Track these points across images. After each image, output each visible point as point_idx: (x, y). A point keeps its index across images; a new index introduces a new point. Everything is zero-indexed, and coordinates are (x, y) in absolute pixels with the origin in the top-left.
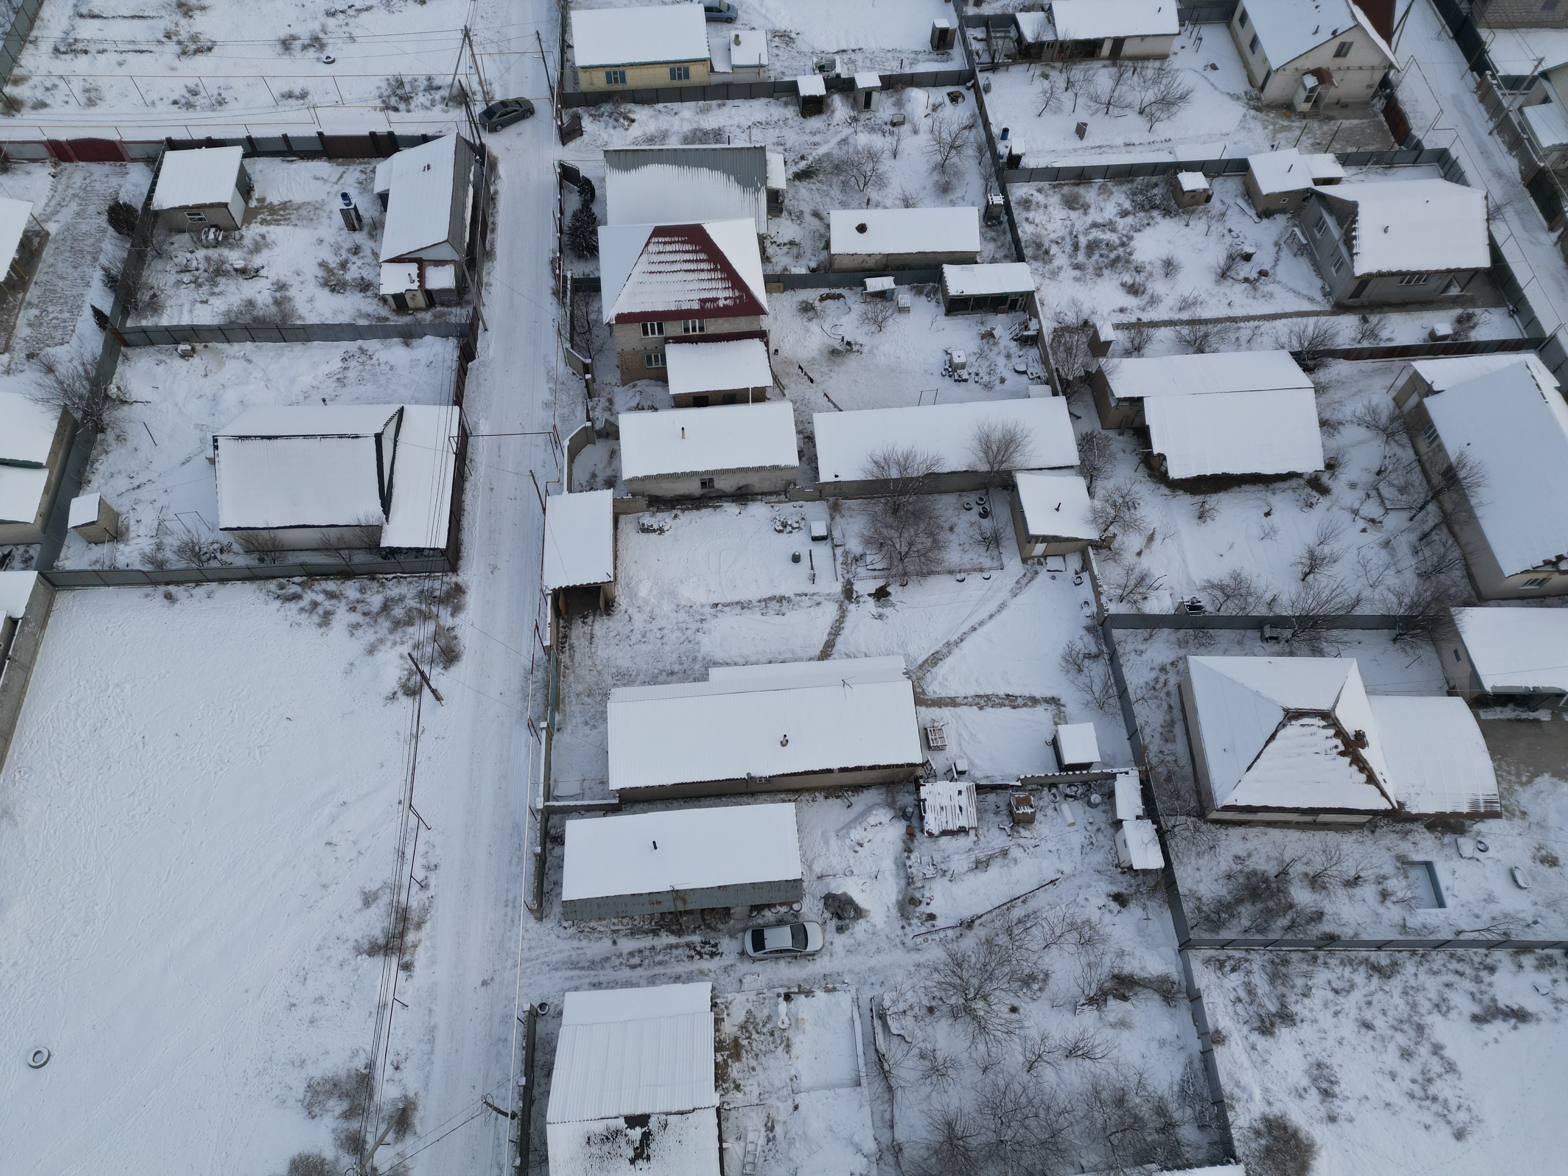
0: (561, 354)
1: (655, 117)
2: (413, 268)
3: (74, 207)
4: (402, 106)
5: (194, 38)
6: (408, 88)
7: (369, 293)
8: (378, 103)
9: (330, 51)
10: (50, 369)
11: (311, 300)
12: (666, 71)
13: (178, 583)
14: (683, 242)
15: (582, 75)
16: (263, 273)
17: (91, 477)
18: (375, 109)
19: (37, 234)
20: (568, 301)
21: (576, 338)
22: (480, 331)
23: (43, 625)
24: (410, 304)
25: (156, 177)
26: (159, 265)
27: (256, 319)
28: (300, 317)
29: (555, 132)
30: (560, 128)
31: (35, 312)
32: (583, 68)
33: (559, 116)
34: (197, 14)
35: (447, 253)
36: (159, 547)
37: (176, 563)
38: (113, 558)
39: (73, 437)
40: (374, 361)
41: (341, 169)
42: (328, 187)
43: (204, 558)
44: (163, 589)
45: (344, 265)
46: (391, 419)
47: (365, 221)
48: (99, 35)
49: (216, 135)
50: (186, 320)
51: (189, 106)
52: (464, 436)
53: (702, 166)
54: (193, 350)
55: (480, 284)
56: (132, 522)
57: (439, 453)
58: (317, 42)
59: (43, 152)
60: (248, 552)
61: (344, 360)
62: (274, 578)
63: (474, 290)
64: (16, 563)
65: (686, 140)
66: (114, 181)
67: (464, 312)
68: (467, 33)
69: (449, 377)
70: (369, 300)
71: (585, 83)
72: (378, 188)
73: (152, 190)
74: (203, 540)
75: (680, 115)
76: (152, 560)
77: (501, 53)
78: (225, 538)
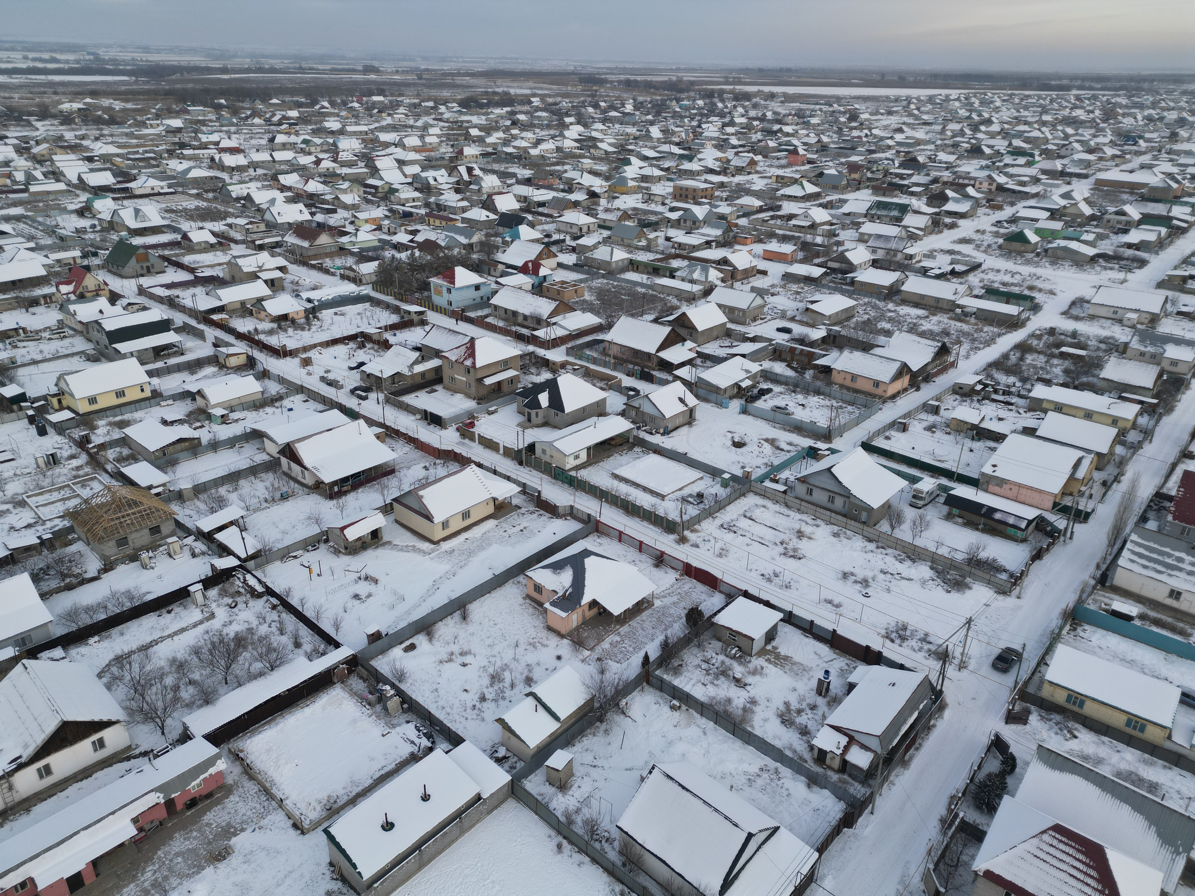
0: (922, 869)
1: (1098, 744)
2: (844, 740)
3: (675, 599)
4: (898, 641)
5: (795, 550)
6: (908, 633)
7: (804, 738)
8: (883, 632)
9: (870, 591)
10: (602, 672)
11: (766, 720)
12: (1124, 718)
13: (571, 842)
14: (1079, 851)
15: (1046, 686)
16: (748, 688)
17: (577, 744)
18: (879, 634)
19: (648, 602)
20: (950, 833)
21: (941, 865)
22: (866, 811)
23: (490, 812)
24: (828, 761)
25: (726, 606)
26: (695, 650)
27: (726, 712)
28: (752, 726)
29: (1003, 711)
30: (1009, 711)
31: (618, 638)
32: (1051, 682)
33: (1013, 702)
34: (805, 540)
35: (874, 744)
36: (578, 811)
37: (579, 829)
38: (551, 800)
39: (585, 715)
40: (780, 783)
41: (835, 656)
42: (819, 662)
43: (595, 837)
44: (560, 839)
45: (799, 712)
46: (767, 829)
47: (830, 693)
48: (747, 528)
49: (773, 601)
50: (687, 688)
51: (769, 580)
52: (810, 879)
53: (1126, 802)
54: (679, 707)
55: (885, 779)
56: (576, 785)
57: (784, 878)
58: (865, 583)
59: (680, 566)
60: (621, 853)
61: (761, 769)
62: (622, 883)
63: (879, 780)
64: (507, 766)
65: (1119, 774)
66: (704, 597)
67: (863, 790)
68: (969, 622)
69: (825, 829)
70: (802, 742)
71: (1046, 692)
72: (852, 679)
73: (719, 611)
74: (602, 825)
75: (1122, 754)
76: (568, 816)
77: (988, 643)
78: (615, 834)
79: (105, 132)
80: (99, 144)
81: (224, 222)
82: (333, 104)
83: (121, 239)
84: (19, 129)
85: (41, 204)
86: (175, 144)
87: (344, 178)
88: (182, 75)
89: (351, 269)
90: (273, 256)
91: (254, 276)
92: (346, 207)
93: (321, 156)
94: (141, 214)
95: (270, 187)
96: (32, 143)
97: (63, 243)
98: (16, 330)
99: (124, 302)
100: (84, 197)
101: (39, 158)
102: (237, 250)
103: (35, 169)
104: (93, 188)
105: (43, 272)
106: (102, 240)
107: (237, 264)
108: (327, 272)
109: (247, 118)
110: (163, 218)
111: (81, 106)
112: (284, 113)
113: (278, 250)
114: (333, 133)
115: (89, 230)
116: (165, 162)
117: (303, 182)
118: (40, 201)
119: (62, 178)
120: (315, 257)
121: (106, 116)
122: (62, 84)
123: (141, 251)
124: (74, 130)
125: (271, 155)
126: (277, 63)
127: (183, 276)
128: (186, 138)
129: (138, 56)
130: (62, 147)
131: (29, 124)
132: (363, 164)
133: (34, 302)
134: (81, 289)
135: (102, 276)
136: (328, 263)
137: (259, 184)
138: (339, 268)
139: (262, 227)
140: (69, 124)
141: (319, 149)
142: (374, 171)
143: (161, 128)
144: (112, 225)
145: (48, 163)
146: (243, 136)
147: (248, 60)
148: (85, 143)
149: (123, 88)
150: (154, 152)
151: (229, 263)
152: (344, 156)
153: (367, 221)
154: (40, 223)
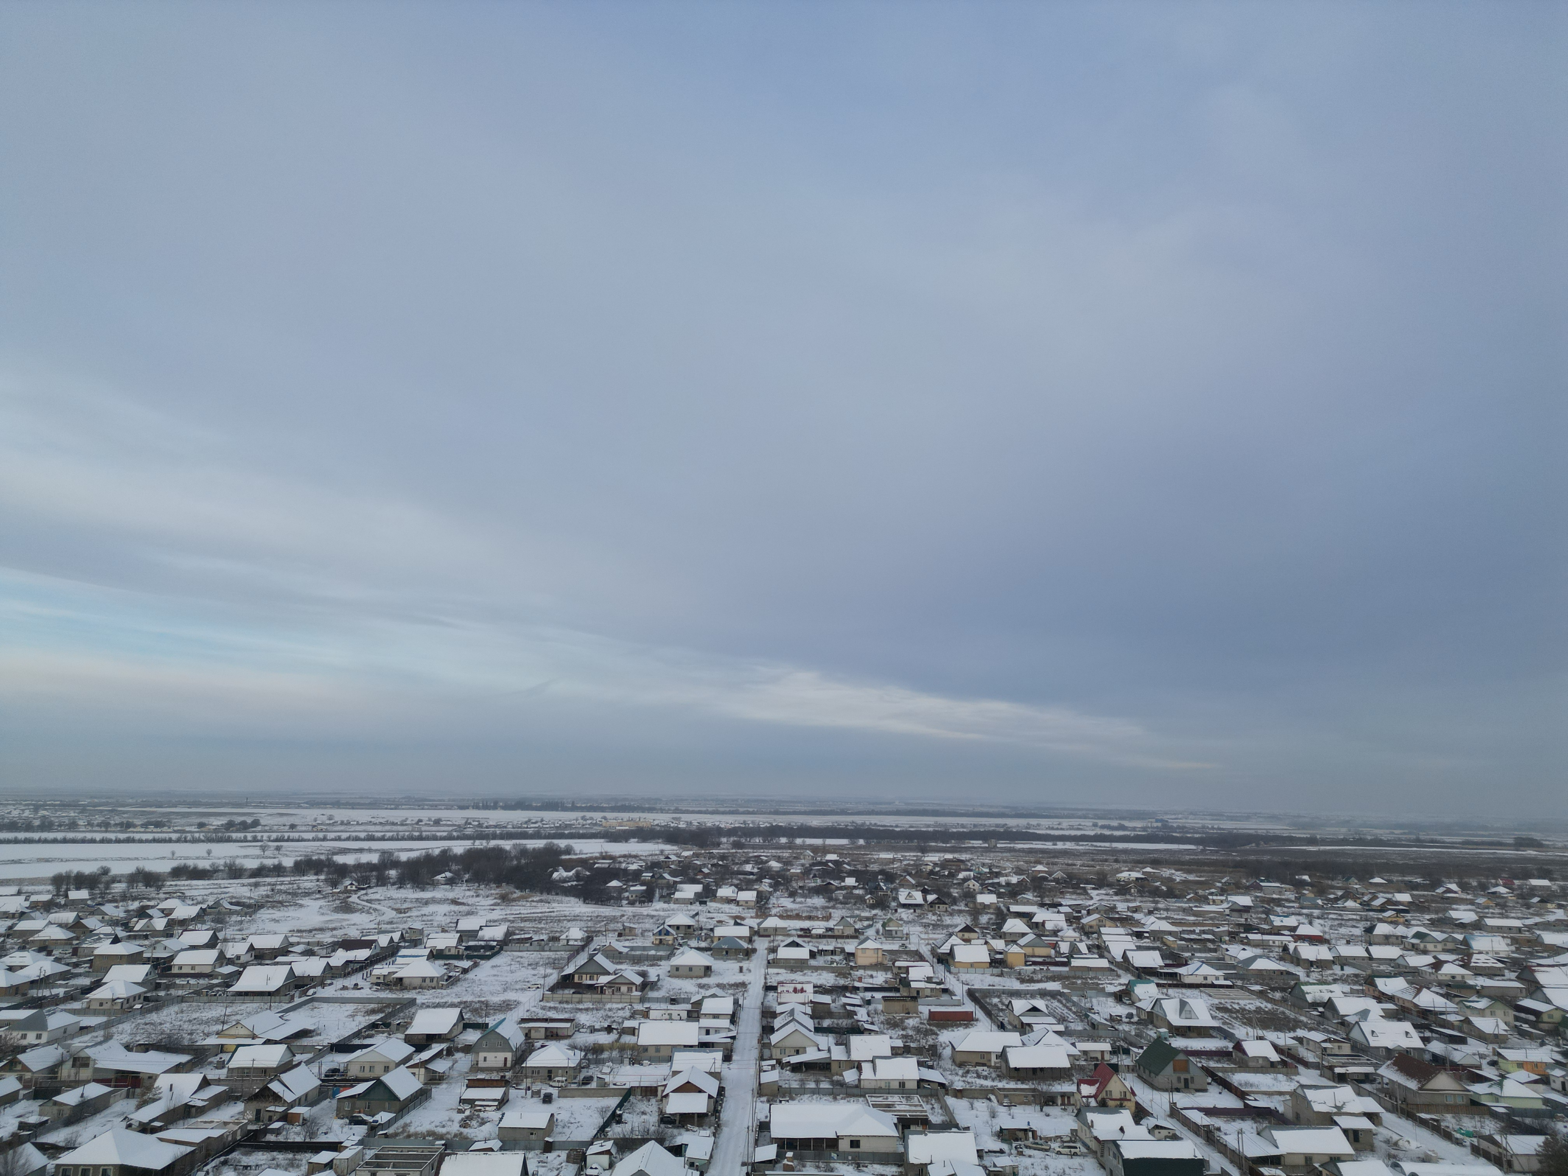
79: (1160, 906)
80: (1152, 919)
81: (1292, 1034)
82: (1464, 887)
83: (1159, 1037)
84: (1074, 897)
85: (1079, 982)
86: (1239, 925)
87: (1480, 993)
88: (1258, 845)
89: (1490, 1139)
90: (1359, 1094)
91: (1327, 1120)
92: (1482, 1037)
93: (1443, 957)
94: (1187, 1008)
95: (1362, 994)
96: (1084, 912)
97: (1094, 1031)
98: (1025, 1130)
99: (1151, 1122)
100: (1125, 978)
101: (1087, 929)
102: (1307, 1076)
103: (1081, 941)
104: (1137, 968)
105: (1065, 1064)
106: (1137, 1035)
107: (1305, 1098)
108: (1447, 1135)
109: (1337, 899)
110: (1214, 1017)
111: (1139, 875)
112: (1389, 896)
113: (1367, 1086)
114: (1463, 926)
115: (1124, 1020)
116: (1224, 946)
117: (1412, 991)
118: (1078, 978)
119: (1106, 954)
120: (1428, 1107)
121: (1163, 888)
122: (1125, 851)
123: (1181, 1057)
124: (1127, 901)
125: (1367, 950)
126: (1384, 834)
127: (1229, 1101)
128: (1254, 919)
129: (1208, 823)
130: (1112, 919)
131: (1085, 892)
132: (1513, 975)
133: (1048, 1100)
134: (1103, 1095)
135: (1130, 1081)
136: (1449, 1121)
137: (1347, 988)
138: (1469, 1135)
139: (1346, 1049)
140: (1124, 894)
141: (1440, 947)
142: (1535, 988)
143: (1225, 905)
144: (1152, 1018)
145: (1095, 935)
146: (1330, 923)
147: (1344, 830)
148: (1137, 916)
149: (1187, 858)
150: (1213, 933)
151: (1293, 1094)
152: (1479, 960)
153: (1521, 1065)
154: (1074, 1004)
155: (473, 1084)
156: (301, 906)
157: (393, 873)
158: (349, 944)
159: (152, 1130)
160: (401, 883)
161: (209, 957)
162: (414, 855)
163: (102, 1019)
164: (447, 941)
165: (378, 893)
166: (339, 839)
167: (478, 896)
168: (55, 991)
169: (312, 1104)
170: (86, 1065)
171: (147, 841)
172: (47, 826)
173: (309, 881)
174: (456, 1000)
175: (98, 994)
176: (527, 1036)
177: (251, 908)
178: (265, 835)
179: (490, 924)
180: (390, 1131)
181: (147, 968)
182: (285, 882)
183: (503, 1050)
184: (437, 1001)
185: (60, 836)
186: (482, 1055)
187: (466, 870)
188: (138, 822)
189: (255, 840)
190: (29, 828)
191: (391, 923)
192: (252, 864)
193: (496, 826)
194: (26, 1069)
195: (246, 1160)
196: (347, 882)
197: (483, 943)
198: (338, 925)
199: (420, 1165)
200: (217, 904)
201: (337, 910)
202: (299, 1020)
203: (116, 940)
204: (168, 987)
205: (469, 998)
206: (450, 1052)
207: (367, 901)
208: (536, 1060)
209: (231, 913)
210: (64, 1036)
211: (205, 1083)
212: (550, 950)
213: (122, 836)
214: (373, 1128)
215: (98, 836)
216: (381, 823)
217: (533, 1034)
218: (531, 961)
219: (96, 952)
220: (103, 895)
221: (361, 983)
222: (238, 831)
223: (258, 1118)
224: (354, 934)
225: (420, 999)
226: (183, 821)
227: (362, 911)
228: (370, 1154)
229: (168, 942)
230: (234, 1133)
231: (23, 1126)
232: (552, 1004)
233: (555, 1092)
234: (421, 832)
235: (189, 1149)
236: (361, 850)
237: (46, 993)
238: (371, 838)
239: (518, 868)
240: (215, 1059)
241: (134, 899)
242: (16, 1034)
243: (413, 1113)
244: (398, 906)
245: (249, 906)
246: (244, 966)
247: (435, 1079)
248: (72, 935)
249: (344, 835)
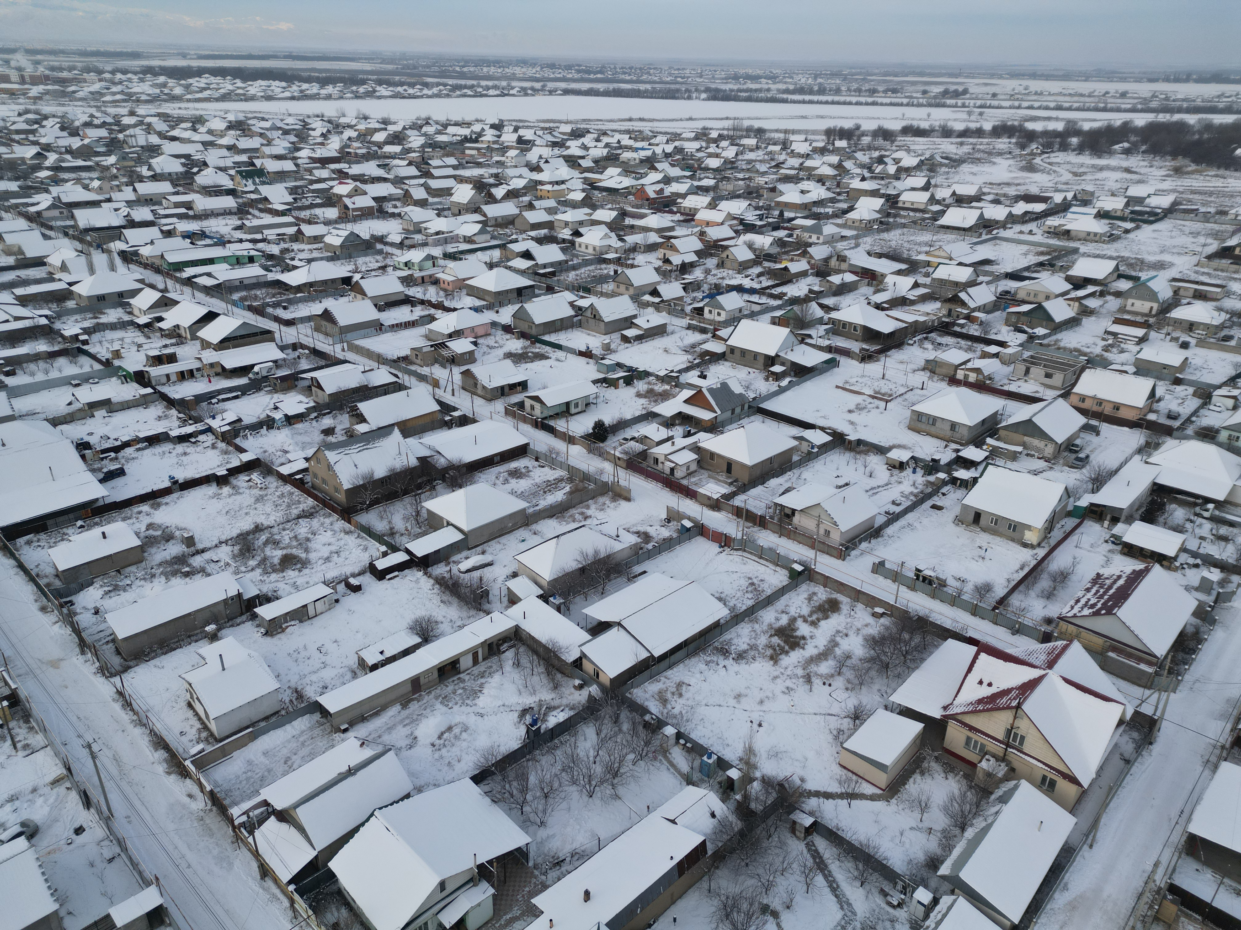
155: (1117, 321)
156: (994, 163)
157: (1074, 140)
158: (1029, 198)
159: (883, 309)
160: (1080, 149)
161: (923, 197)
162: (1096, 125)
163: (854, 233)
164: (1116, 204)
165: (1059, 157)
166: (1031, 108)
167: (1151, 166)
168: (827, 210)
169: (988, 312)
170: (845, 261)
171: (886, 104)
172: (822, 91)
173: (1002, 143)
174: (1115, 254)
175: (851, 215)
176: (1176, 292)
177: (955, 162)
178: (972, 102)
179: (1158, 193)
180: (1045, 342)
181: (882, 201)
182: (983, 143)
183: (1151, 300)
184: (1098, 252)
185: (830, 98)
186: (1130, 301)
187: (1144, 142)
188: (881, 88)
189: (964, 106)
190: (811, 92)
191: (1067, 184)
192: (959, 127)
193: (1183, 100)
194: (812, 257)
195: (940, 340)
196: (1034, 146)
197: (1148, 209)
198: (1021, 181)
199: (1065, 370)
200: (932, 157)
201: (1023, 169)
202: (984, 252)
203: (863, 179)
204: (895, 216)
205: (1126, 254)
206: (1102, 294)
207: (1050, 164)
208: (1178, 313)
209: (942, 165)
210: (831, 240)
211: (916, 285)
212: (1215, 223)
213: (870, 100)
214: (1032, 338)
215: (854, 100)
216: (1070, 95)
217: (1182, 292)
218: (1193, 230)
219: (851, 186)
220: (856, 145)
221: (1035, 230)
222: (951, 98)
223: (949, 314)
224: (1034, 190)
225: (1083, 249)
226: (911, 88)
227: (1043, 171)
228: (1027, 354)
229: (897, 183)
230: (933, 321)
231: (811, 291)
232: (1206, 270)
233: (1193, 342)
234: (1106, 103)
235: (905, 325)
236: (1049, 119)
237: (822, 210)
238: (1059, 108)
239: (1199, 143)
240: (924, 270)
241: (876, 149)
242: (806, 235)
243: (1064, 333)
244: (1075, 170)
245: (955, 161)
246: (948, 206)
247: (1087, 312)
248: (837, 173)
249: (1036, 104)
